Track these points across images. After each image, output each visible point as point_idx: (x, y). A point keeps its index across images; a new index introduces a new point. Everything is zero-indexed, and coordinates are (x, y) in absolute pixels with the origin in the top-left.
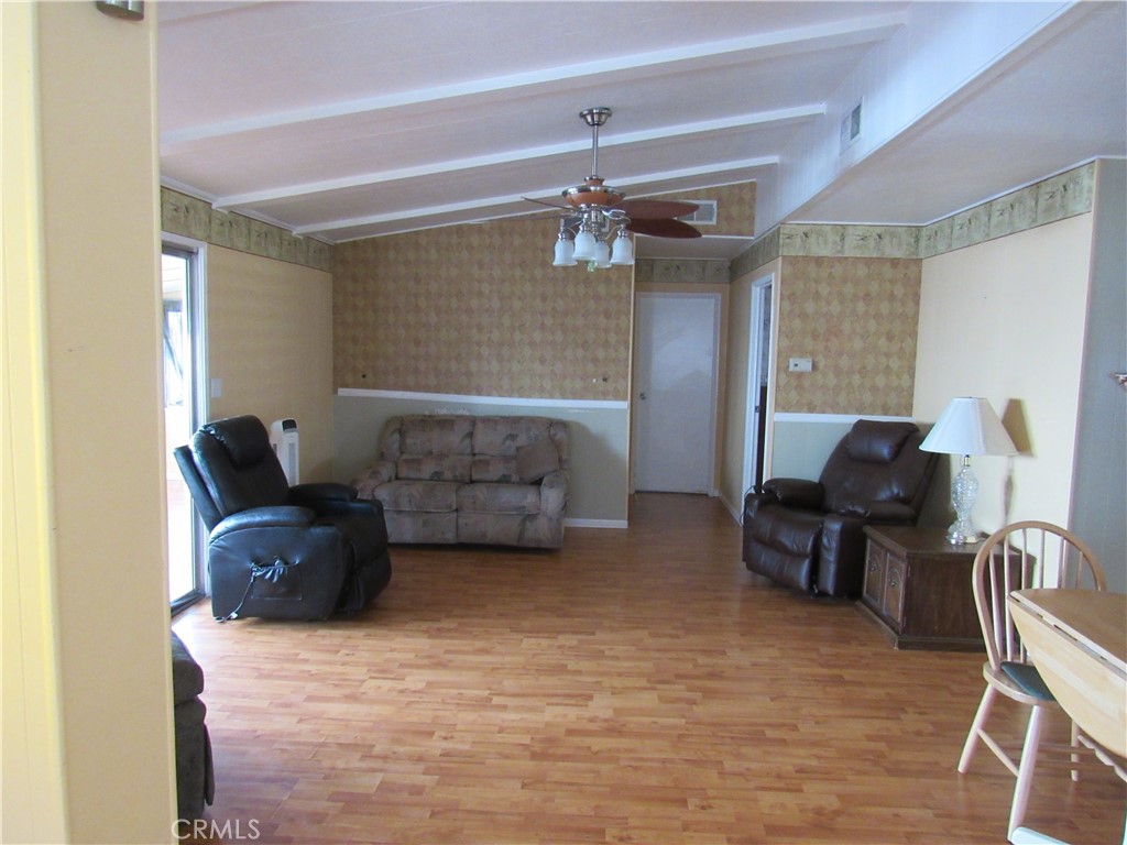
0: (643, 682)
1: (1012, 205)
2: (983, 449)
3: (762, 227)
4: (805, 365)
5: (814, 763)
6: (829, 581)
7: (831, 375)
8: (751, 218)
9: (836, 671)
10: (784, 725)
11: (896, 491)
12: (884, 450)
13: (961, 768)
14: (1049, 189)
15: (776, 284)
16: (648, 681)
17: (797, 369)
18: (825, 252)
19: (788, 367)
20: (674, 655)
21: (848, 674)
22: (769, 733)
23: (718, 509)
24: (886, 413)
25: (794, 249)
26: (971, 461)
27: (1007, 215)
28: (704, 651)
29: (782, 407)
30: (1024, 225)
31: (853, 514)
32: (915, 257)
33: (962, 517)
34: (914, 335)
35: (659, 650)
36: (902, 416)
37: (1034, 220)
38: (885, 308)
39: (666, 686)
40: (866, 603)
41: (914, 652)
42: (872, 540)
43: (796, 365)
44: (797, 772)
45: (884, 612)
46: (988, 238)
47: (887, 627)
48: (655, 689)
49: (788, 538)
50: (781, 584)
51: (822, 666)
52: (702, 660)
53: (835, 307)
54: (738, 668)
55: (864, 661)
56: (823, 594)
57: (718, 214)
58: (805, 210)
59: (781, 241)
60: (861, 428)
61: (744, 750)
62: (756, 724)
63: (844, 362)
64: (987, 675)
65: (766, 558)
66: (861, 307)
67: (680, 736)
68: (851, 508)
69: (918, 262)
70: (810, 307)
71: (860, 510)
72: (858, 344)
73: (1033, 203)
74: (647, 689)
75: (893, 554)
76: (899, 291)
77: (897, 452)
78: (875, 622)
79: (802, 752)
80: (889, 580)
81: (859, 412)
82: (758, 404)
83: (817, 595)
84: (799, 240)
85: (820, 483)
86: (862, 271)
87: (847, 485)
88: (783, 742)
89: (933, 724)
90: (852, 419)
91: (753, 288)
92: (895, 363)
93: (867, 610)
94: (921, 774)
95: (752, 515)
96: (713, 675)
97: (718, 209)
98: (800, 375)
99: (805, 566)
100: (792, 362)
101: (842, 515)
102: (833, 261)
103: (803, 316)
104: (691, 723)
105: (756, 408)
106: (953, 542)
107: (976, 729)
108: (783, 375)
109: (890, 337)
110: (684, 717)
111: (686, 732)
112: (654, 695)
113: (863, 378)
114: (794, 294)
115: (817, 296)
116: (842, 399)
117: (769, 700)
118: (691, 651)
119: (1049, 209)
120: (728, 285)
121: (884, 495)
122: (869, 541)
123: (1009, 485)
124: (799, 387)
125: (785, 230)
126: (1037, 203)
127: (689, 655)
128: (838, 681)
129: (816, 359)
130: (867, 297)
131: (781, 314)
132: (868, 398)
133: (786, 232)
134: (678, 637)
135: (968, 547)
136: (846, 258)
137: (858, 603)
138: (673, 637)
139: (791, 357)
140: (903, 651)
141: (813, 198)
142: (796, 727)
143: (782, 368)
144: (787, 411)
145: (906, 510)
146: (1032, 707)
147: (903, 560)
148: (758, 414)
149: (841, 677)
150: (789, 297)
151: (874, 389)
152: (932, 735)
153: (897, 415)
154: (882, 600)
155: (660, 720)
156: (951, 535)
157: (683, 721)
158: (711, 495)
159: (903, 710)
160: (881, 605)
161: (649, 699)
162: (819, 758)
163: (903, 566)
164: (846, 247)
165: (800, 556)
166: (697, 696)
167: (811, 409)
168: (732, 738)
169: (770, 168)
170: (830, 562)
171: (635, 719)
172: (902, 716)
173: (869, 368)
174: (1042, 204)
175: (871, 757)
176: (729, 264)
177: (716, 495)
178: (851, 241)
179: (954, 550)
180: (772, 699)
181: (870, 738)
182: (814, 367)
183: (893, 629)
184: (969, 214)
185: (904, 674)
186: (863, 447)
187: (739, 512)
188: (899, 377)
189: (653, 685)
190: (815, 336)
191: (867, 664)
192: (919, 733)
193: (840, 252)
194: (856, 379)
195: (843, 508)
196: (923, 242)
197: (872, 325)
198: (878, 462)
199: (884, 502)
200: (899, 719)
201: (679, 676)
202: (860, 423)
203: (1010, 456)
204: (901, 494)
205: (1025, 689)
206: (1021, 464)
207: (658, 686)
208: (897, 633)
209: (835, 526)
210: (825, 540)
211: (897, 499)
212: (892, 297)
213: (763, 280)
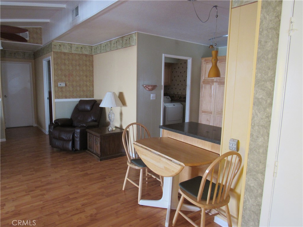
0: (24, 193)
1: (116, 42)
2: (115, 105)
3: (45, 41)
4: (63, 85)
5: (86, 201)
6: (78, 146)
7: (71, 87)
8: (41, 39)
9: (85, 172)
10: (75, 193)
11: (93, 119)
12: (88, 108)
13: (123, 189)
14: (126, 39)
15: (52, 60)
16: (26, 192)
17: (61, 86)
18: (66, 51)
19: (58, 85)
20: (33, 181)
21: (89, 172)
22: (71, 197)
23: (38, 130)
24: (87, 97)
25: (57, 50)
26: (112, 109)
27: (115, 44)
28: (43, 177)
29: (57, 97)
30: (120, 47)
31: (83, 126)
32: (91, 54)
33: (111, 123)
34: (93, 76)
35: (28, 180)
36: (92, 98)
37: (123, 46)
38: (84, 68)
39: (33, 192)
40: (89, 150)
41: (104, 161)
42: (89, 133)
43: (60, 85)
44: (82, 206)
45: (94, 152)
46: (111, 50)
47: (96, 156)
48: (29, 194)
49: (64, 136)
50: (63, 150)
51: (81, 171)
52: (43, 180)
53: (71, 68)
54: (56, 179)
55: (92, 167)
56: (76, 150)
57: (29, 36)
58: (60, 38)
59: (52, 47)
60: (81, 102)
61: (64, 205)
62: (67, 195)
63: (74, 83)
64: (128, 164)
65: (58, 143)
66: (78, 68)
67: (42, 208)
68: (82, 125)
69: (92, 56)
70: (63, 67)
71: (84, 125)
72: (78, 78)
73: (122, 42)
74: (26, 195)
75: (96, 136)
76: (88, 63)
77: (92, 108)
78: (92, 155)
79: (82, 199)
80: (95, 143)
81: (80, 98)
82: (48, 97)
83: (74, 151)
84: (58, 47)
85: (71, 119)
86: (77, 57)
87: (79, 118)
88: (76, 198)
89: (113, 179)
90: (78, 100)
91: (43, 61)
92: (88, 84)
93: (90, 152)
94: (115, 194)
95: (52, 131)
96: (48, 184)
97: (29, 34)
98: (62, 88)
99: (71, 143)
100: (59, 84)
101: (80, 127)
102: (68, 54)
103: (61, 70)
104: (45, 202)
105: (48, 98)
106: (110, 130)
107: (126, 178)
108: (56, 88)
109: (86, 77)
110: (41, 201)
111: (44, 206)
112: (29, 197)
113: (80, 88)
114: (58, 63)
115: (65, 64)
116: (75, 94)
117: (68, 186)
118: (39, 177)
119: (126, 44)
120: (33, 60)
121: (90, 120)
122: (88, 133)
123: (121, 114)
124: (62, 91)
125: (54, 43)
126: (123, 42)
127: (38, 179)
128: (87, 174)
129: (66, 83)
130: (79, 65)
131: (54, 69)
132: (82, 93)
133: (54, 44)
134: (33, 174)
135: (114, 131)
136: (73, 53)
137: (87, 151)
138: (31, 174)
139: (59, 82)
140: (101, 162)
141: (63, 34)
142: (78, 192)
143: (56, 86)
144: (59, 99)
145: (96, 123)
146: (140, 170)
147: (99, 137)
148: (48, 100)
149: (87, 173)
150: (56, 64)
151: (83, 91)
152: (114, 182)
153: (90, 98)
154: (93, 149)
155: (33, 205)
156: (109, 128)
157: (42, 202)
158: (34, 126)
159: (105, 178)
160: (94, 150)
161: (28, 198)
162: (87, 199)
163: (99, 139)
164: (72, 50)
165: (69, 141)
166: (45, 192)
167: (66, 98)
168: (59, 202)
169: (46, 23)
170: (77, 141)
171: (24, 207)
172: (106, 180)
173: (81, 85)
174: (124, 42)
175: (101, 194)
176: (33, 53)
177: (36, 126)
178: (74, 48)
179: (110, 132)
180: (69, 186)
181: (99, 188)
182: (66, 85)
183: (97, 156)
184: (105, 43)
185: (103, 168)
186: (82, 107)
187: (47, 131)
188: (90, 87)
189: (28, 193)
190: (65, 76)
191: (93, 168)
192: (111, 183)
193: (71, 51)
194: (78, 89)
195: (80, 125)
196: (93, 50)
197: (81, 73)
198: (87, 111)
199: (90, 122)
200: (105, 181)
201: (36, 188)
202: (81, 101)
203: (121, 107)
204: (94, 119)
205: (138, 166)
206: (124, 108)
207: (30, 193)
208: (99, 157)
209: (78, 131)
210: (76, 135)
211: (93, 121)
212: (86, 65)
213: (47, 59)
